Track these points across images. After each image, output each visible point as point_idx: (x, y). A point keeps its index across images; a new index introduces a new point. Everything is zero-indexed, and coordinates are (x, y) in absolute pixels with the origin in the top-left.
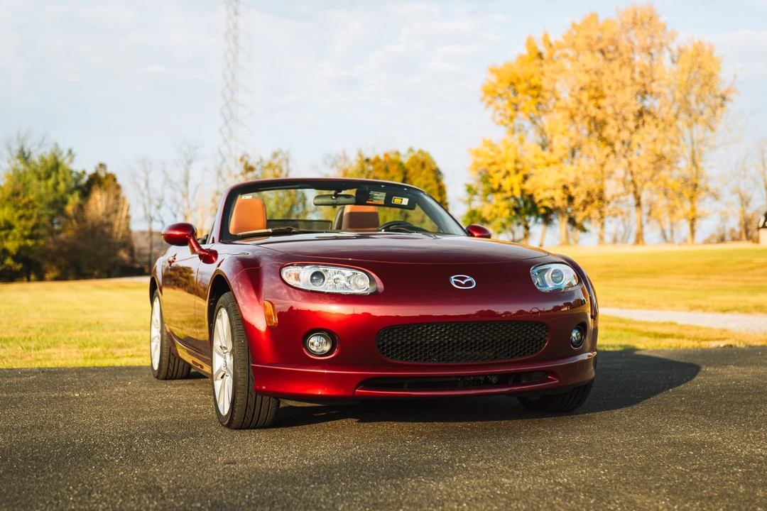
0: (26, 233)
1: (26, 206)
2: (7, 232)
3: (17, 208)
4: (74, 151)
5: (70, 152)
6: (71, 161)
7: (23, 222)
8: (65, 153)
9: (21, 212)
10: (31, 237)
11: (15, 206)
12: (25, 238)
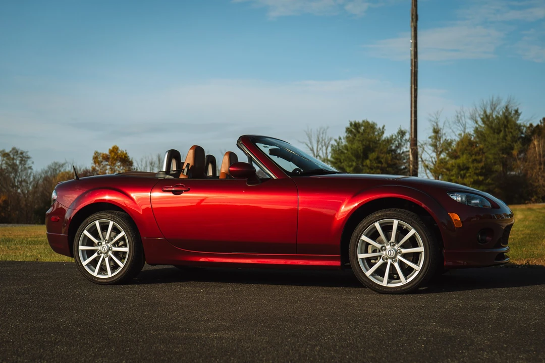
0: (477, 171)
1: (477, 153)
2: (465, 171)
3: (471, 154)
4: (519, 111)
5: (516, 111)
6: (517, 118)
7: (476, 164)
8: (513, 112)
9: (474, 157)
10: (481, 174)
11: (469, 154)
12: (477, 175)
